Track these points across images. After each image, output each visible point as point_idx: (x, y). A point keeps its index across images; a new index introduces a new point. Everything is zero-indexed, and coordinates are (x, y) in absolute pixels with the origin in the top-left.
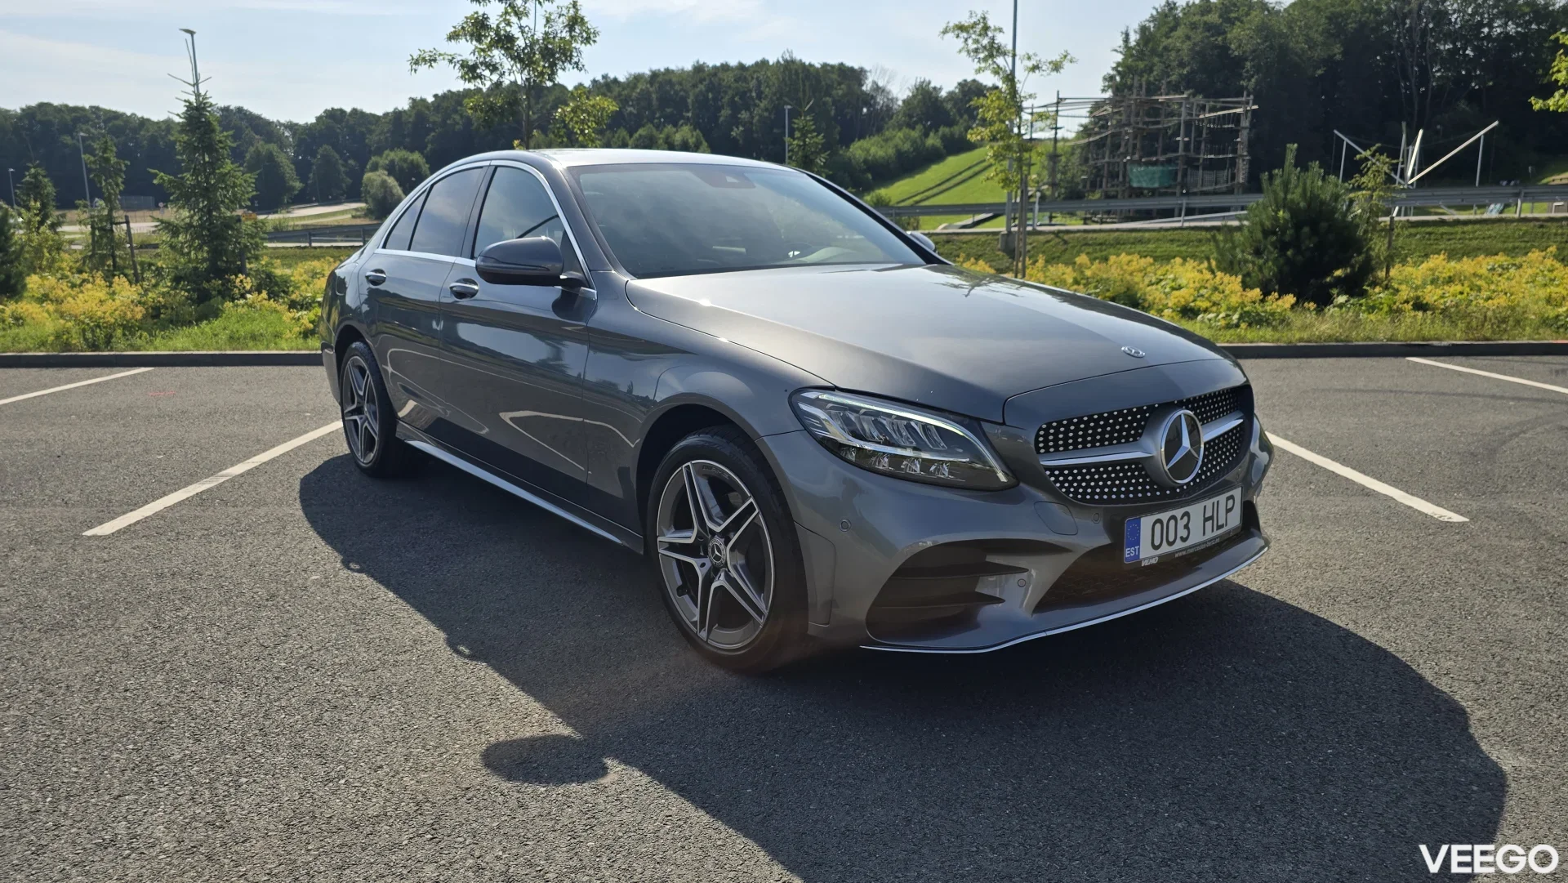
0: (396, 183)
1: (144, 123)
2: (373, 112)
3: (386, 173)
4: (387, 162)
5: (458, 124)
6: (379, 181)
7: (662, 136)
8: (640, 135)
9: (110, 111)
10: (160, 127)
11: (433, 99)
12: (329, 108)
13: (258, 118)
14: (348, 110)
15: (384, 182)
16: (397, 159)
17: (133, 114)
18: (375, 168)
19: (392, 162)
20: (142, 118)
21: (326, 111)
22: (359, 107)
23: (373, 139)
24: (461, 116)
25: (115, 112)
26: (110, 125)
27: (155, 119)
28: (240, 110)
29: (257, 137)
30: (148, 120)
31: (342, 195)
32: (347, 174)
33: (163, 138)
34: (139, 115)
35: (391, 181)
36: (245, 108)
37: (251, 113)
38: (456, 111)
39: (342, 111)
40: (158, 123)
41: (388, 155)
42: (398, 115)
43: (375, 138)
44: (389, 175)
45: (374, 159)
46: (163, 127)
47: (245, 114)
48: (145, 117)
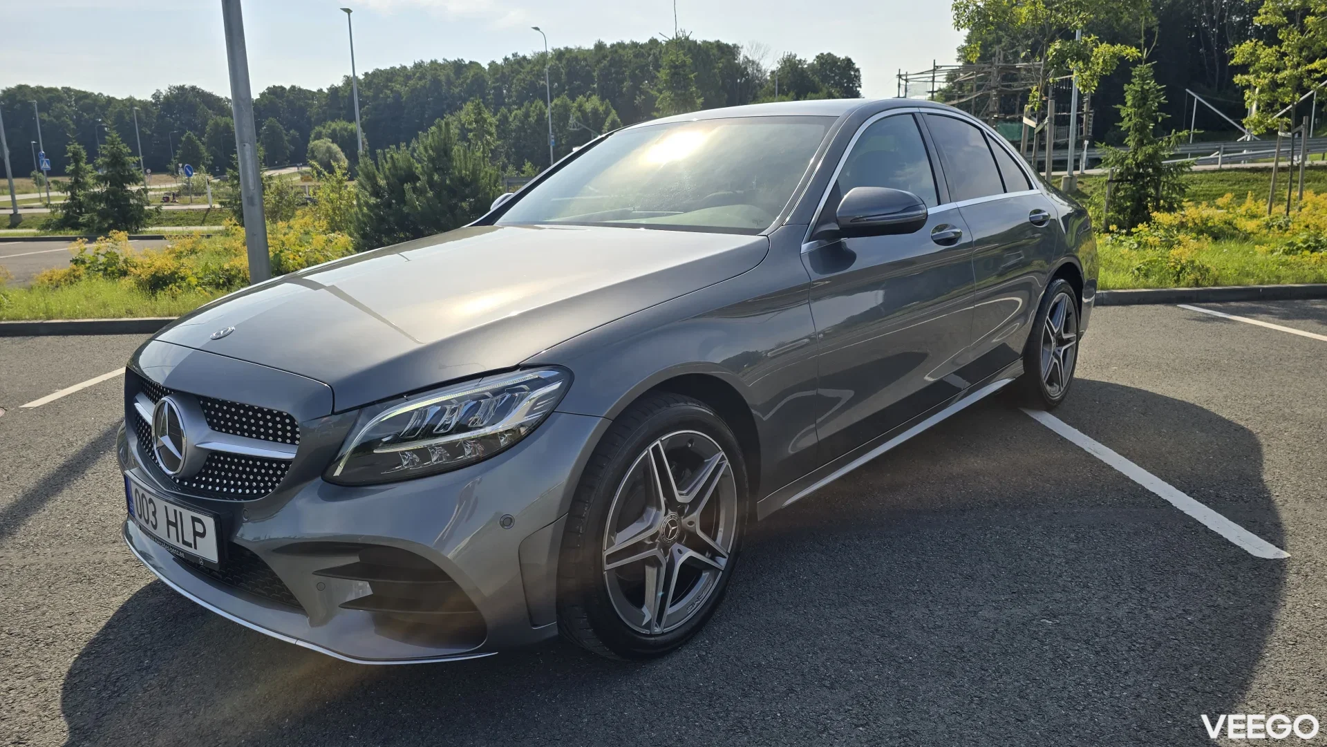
0: (339, 149)
1: (110, 100)
2: (308, 89)
3: (330, 140)
4: (330, 131)
5: (389, 97)
6: (324, 149)
7: (575, 105)
8: (556, 105)
9: (80, 91)
10: (124, 105)
11: (363, 77)
12: (271, 86)
13: (210, 95)
14: (288, 87)
15: (329, 150)
16: (338, 128)
17: (100, 94)
18: (319, 136)
19: (334, 130)
20: (108, 97)
21: (268, 88)
22: (297, 85)
23: (313, 112)
24: (392, 91)
25: (85, 92)
26: (81, 103)
27: (119, 98)
28: (193, 88)
29: (210, 111)
30: (113, 98)
31: (286, 160)
32: (290, 142)
33: (128, 114)
34: (106, 95)
35: (335, 147)
36: (198, 87)
37: (203, 91)
38: (387, 87)
39: (282, 88)
40: (122, 101)
41: (330, 126)
42: (334, 91)
43: (314, 110)
44: (333, 142)
45: (317, 129)
46: (128, 104)
47: (198, 92)
48: (111, 96)
